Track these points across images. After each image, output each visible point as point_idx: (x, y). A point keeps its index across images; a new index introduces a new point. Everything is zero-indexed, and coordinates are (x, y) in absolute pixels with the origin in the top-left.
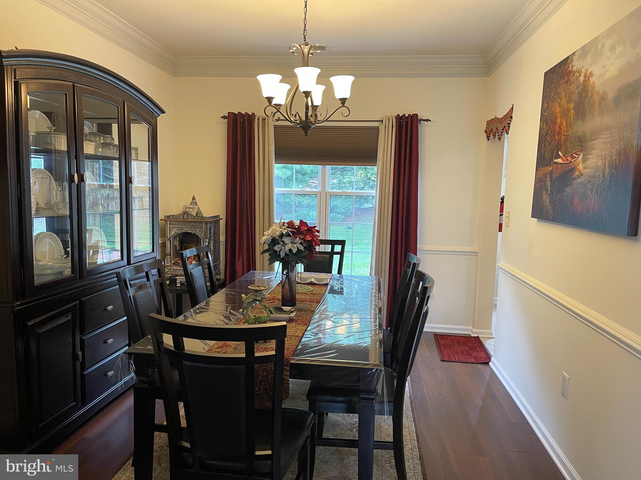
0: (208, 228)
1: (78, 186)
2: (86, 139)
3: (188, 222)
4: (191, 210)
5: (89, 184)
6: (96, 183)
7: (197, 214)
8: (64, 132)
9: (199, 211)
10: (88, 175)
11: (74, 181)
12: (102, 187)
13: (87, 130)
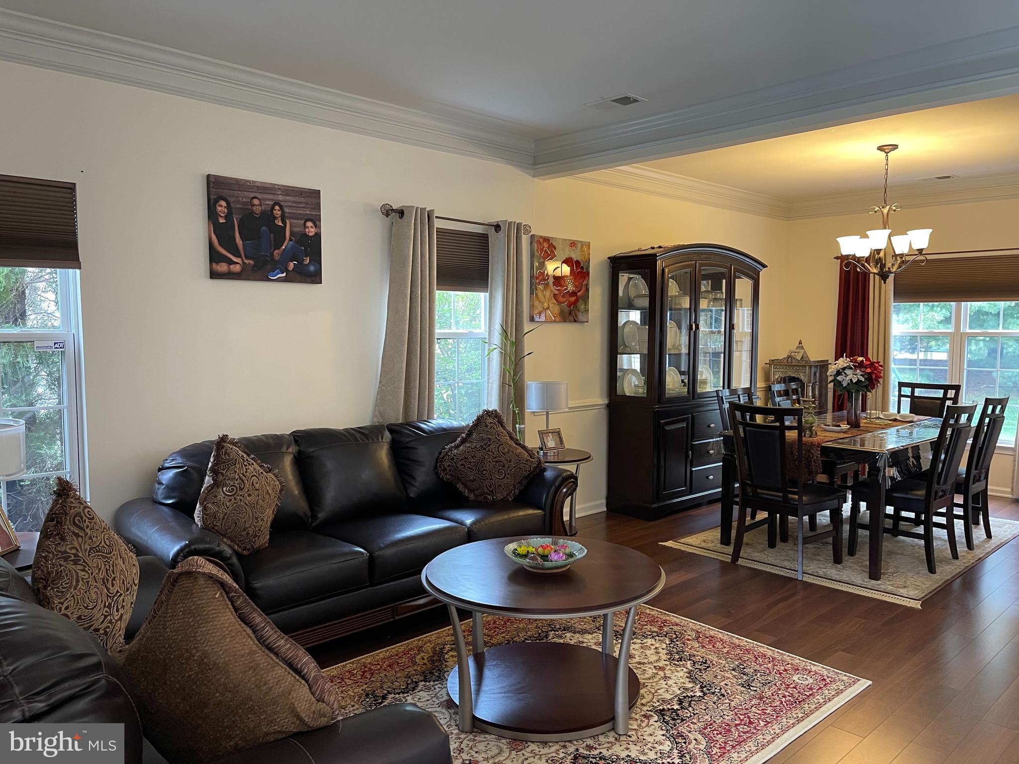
0: (813, 372)
1: (695, 333)
2: (702, 298)
3: (791, 366)
4: (796, 354)
5: (702, 331)
6: (707, 330)
7: (802, 358)
8: (688, 294)
9: (805, 356)
10: (702, 324)
11: (692, 329)
12: (712, 332)
13: (703, 289)
